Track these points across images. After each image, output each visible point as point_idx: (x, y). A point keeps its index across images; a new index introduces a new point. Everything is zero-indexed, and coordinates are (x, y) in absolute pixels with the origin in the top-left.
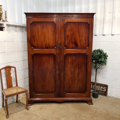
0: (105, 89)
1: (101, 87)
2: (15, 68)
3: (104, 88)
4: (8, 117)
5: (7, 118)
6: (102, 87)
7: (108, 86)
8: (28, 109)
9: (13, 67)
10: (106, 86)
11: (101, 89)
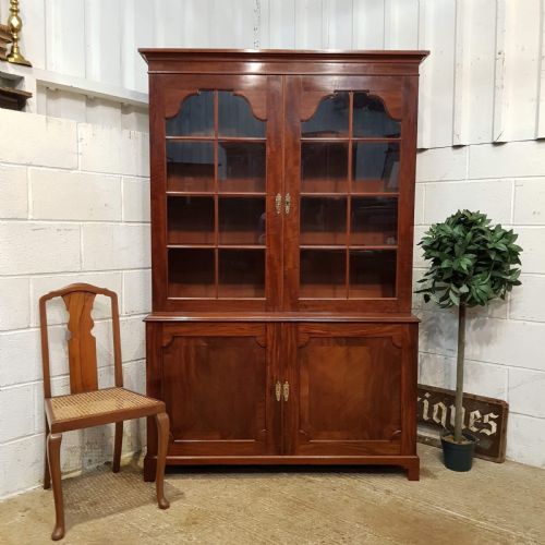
0: (492, 423)
1: (472, 414)
2: (113, 296)
3: (490, 419)
4: (58, 534)
5: (55, 539)
6: (477, 413)
7: (507, 410)
8: (163, 504)
9: (105, 292)
10: (499, 409)
11: (472, 421)
